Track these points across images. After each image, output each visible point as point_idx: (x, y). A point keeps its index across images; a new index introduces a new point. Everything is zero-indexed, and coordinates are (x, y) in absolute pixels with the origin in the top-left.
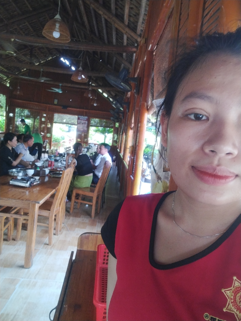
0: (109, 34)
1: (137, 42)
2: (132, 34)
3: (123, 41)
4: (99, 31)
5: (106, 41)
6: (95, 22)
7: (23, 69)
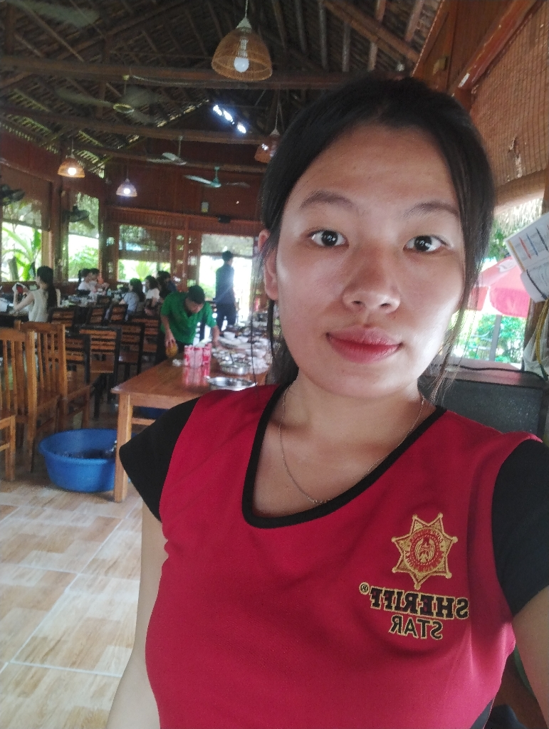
0: (334, 46)
1: (404, 60)
2: (394, 43)
3: (368, 61)
4: (307, 39)
5: (324, 62)
6: (300, 20)
7: (132, 137)
